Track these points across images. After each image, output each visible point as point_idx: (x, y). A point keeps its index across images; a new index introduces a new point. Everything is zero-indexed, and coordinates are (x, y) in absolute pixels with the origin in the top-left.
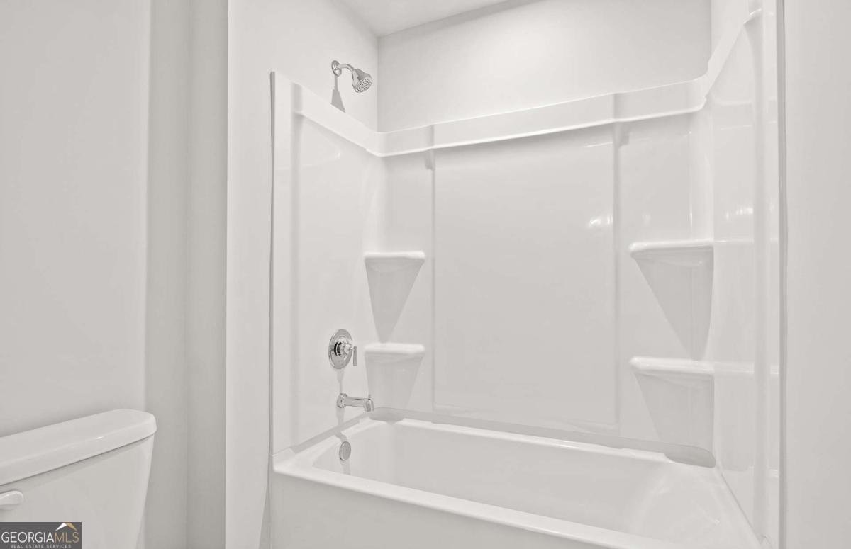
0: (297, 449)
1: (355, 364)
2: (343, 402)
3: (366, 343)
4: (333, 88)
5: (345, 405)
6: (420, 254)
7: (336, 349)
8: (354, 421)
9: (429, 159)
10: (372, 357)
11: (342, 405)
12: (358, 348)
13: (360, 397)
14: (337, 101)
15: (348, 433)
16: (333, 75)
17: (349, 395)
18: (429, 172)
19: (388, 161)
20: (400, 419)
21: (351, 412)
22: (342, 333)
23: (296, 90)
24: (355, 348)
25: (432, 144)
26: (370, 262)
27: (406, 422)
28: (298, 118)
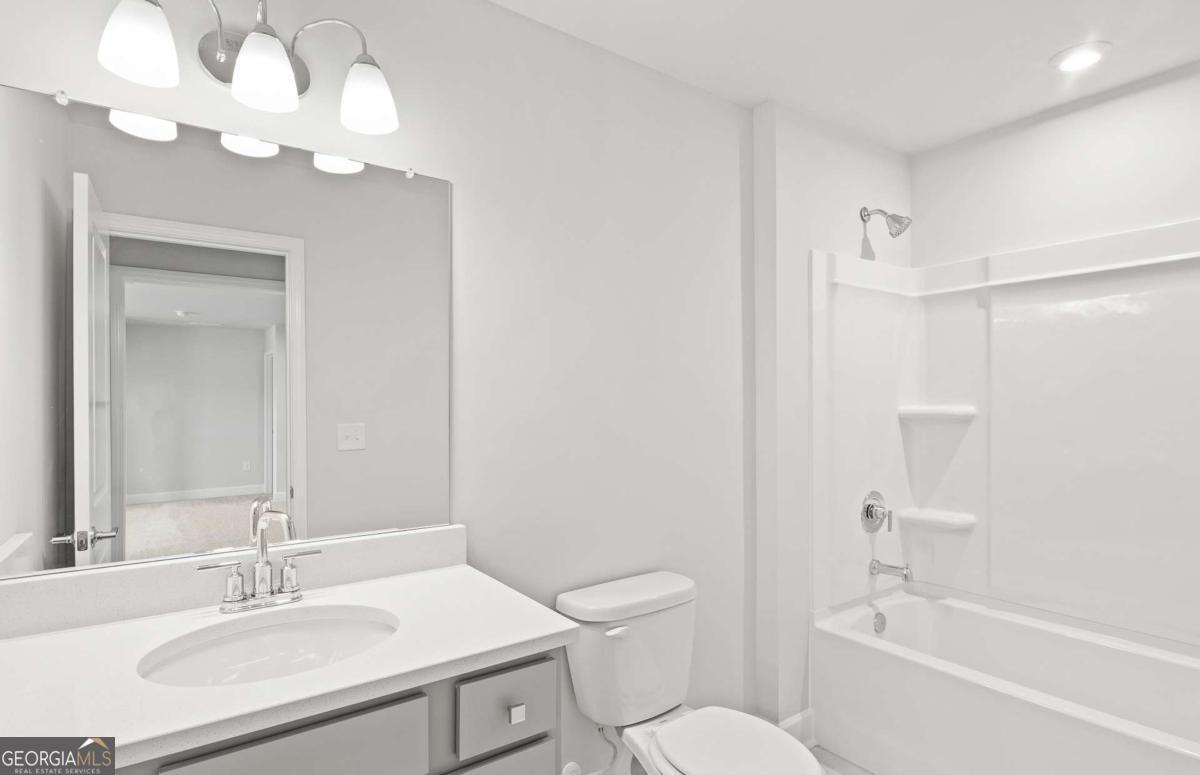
0: (835, 609)
1: (890, 530)
2: (876, 568)
3: (902, 506)
4: (862, 237)
5: (878, 573)
6: (969, 409)
7: (869, 512)
8: (888, 592)
9: (982, 298)
10: (908, 525)
11: (875, 572)
12: (893, 514)
13: (895, 565)
14: (867, 252)
15: (883, 605)
16: (862, 222)
17: (881, 561)
18: (982, 312)
19: (927, 301)
20: (943, 598)
21: (884, 580)
22: (875, 495)
23: (831, 261)
24: (890, 512)
25: (987, 279)
26: (905, 421)
27: (950, 602)
28: (833, 286)
